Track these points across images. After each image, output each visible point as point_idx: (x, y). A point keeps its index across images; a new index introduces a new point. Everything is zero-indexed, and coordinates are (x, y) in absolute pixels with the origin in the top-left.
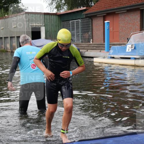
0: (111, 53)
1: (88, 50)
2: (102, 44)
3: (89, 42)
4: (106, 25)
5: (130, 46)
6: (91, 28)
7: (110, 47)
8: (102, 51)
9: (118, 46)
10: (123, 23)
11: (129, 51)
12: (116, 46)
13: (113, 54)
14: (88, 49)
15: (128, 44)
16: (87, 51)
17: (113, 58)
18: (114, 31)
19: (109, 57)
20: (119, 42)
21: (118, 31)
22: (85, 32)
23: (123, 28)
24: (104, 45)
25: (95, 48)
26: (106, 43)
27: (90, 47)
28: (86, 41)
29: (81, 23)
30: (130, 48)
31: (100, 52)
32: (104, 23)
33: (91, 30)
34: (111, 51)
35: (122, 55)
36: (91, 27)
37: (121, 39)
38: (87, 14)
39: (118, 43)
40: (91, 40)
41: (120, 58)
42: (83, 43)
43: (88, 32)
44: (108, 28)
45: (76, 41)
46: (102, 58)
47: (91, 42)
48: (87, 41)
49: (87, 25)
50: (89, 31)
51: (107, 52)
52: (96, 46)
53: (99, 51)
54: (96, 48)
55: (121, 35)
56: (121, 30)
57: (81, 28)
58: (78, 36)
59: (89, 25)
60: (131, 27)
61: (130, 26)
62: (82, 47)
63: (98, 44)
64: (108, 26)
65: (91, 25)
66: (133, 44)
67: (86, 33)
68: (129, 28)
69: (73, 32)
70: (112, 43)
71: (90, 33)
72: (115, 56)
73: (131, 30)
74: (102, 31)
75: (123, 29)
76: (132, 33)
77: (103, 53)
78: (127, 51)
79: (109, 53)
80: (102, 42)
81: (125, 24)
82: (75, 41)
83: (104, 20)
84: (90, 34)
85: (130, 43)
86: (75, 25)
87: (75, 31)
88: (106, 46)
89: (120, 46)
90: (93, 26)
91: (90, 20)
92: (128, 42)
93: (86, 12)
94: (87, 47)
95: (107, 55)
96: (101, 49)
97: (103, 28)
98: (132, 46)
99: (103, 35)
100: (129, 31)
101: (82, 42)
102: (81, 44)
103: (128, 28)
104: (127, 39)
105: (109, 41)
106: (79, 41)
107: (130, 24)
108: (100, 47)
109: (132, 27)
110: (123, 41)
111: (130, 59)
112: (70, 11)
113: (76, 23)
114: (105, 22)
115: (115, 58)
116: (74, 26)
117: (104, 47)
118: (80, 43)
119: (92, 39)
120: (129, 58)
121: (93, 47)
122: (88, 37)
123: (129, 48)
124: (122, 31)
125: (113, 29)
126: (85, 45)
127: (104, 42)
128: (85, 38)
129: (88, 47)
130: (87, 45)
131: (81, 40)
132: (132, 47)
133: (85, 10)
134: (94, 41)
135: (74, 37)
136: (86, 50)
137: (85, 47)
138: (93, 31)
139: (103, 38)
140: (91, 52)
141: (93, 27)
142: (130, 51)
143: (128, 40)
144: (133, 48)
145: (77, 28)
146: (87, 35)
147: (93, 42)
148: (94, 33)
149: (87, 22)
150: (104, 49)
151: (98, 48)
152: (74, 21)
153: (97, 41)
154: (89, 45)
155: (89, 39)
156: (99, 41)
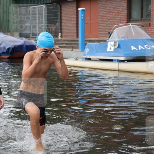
0: (86, 53)
2: (75, 41)
3: (57, 36)
4: (80, 13)
5: (112, 43)
6: (59, 17)
7: (86, 44)
8: (74, 50)
9: (96, 43)
10: (104, 12)
11: (110, 50)
12: (93, 44)
13: (89, 54)
15: (109, 41)
17: (89, 59)
18: (91, 22)
19: (83, 58)
20: (98, 37)
21: (97, 23)
22: (51, 23)
23: (103, 18)
24: (78, 41)
25: (64, 45)
26: (80, 39)
27: (58, 44)
30: (112, 46)
31: (72, 51)
32: (77, 11)
33: (59, 20)
34: (87, 50)
35: (101, 56)
36: (59, 15)
37: (101, 33)
39: (97, 39)
40: (60, 34)
41: (99, 60)
43: (55, 23)
44: (82, 18)
46: (74, 59)
47: (60, 38)
49: (54, 12)
50: (57, 22)
51: (81, 51)
52: (66, 42)
53: (71, 49)
55: (101, 28)
56: (100, 20)
59: (57, 13)
60: (114, 18)
61: (113, 16)
63: (69, 41)
64: (82, 16)
65: (59, 14)
66: (117, 41)
67: (53, 24)
68: (112, 18)
70: (88, 39)
71: (58, 24)
72: (92, 57)
73: (114, 21)
74: (75, 22)
75: (103, 20)
76: (115, 25)
77: (76, 53)
78: (108, 50)
79: (83, 52)
80: (75, 38)
81: (106, 13)
82: (36, 35)
83: (78, 7)
84: (57, 26)
85: (112, 40)
88: (80, 42)
89: (99, 43)
90: (63, 14)
91: (58, 6)
92: (109, 38)
95: (81, 55)
96: (73, 48)
97: (76, 18)
98: (114, 43)
99: (76, 27)
100: (112, 23)
103: (110, 18)
104: (108, 34)
105: (84, 36)
107: (113, 13)
108: (71, 44)
109: (117, 18)
110: (103, 37)
111: (112, 62)
114: (79, 9)
115: (91, 59)
117: (78, 44)
119: (61, 32)
120: (111, 60)
121: (62, 44)
122: (55, 30)
123: (110, 46)
124: (102, 22)
125: (90, 20)
127: (78, 37)
128: (51, 31)
132: (114, 46)
134: (63, 36)
138: (62, 22)
139: (76, 31)
141: (62, 16)
142: (112, 50)
143: (110, 34)
144: (116, 47)
146: (53, 27)
147: (61, 37)
148: (63, 24)
149: (54, 9)
150: (78, 48)
151: (68, 46)
153: (67, 35)
154: (57, 41)
155: (56, 33)
156: (71, 35)
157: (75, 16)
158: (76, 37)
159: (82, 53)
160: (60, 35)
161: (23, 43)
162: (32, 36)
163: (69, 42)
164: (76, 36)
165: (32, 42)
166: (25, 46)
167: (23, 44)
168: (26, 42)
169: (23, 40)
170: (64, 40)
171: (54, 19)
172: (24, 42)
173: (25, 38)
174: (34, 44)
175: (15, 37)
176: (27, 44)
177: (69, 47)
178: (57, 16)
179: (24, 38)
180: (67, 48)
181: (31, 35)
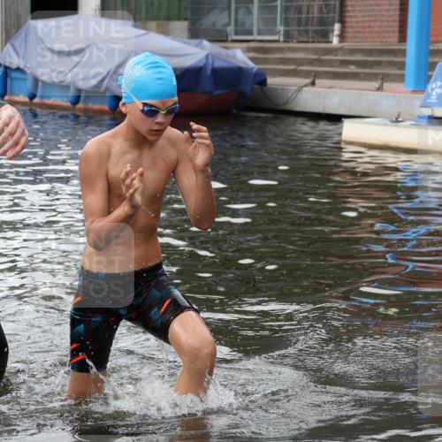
0: (433, 99)
1: (317, 82)
3: (325, 35)
7: (432, 66)
8: (386, 85)
14: (317, 75)
16: (313, 84)
19: (420, 117)
24: (403, 53)
25: (352, 69)
27: (330, 63)
28: (307, 32)
31: (380, 89)
34: (436, 88)
40: (337, 27)
42: (291, 45)
45: (259, 34)
46: (387, 122)
47: (335, 40)
48: (316, 32)
52: (357, 57)
53: (376, 85)
54: (361, 70)
58: (268, 5)
63: (370, 52)
80: (392, 41)
82: (250, 33)
88: (411, 59)
94: (311, 62)
95: (415, 105)
96: (385, 78)
99: (397, 2)
101: (288, 37)
102: (281, 50)
106: (274, 33)
108: (379, 64)
117: (402, 66)
118: (278, 41)
119: (342, 21)
121: (344, 63)
126: (301, 50)
127: (403, 37)
128: (304, 16)
129: (320, 62)
130: (315, 51)
131: (281, 28)
134: (350, 33)
136: (308, 81)
137: (300, 62)
139: (397, 18)
140: (330, 88)
146: (314, 3)
147: (342, 37)
150: (401, 78)
151: (367, 71)
153: (364, 32)
154: (325, 55)
155: (322, 22)
156: (377, 32)
158: (395, 37)
159: (418, 99)
160: (337, 32)
161: (204, 61)
162: (236, 34)
163: (371, 59)
164: (397, 35)
165: (234, 57)
166: (209, 72)
167: (202, 64)
168: (214, 57)
169: (203, 48)
170: (353, 51)
172: (207, 56)
173: (210, 41)
174: (244, 66)
175: (175, 37)
176: (218, 64)
179: (206, 43)
180: (361, 80)
181: (231, 29)
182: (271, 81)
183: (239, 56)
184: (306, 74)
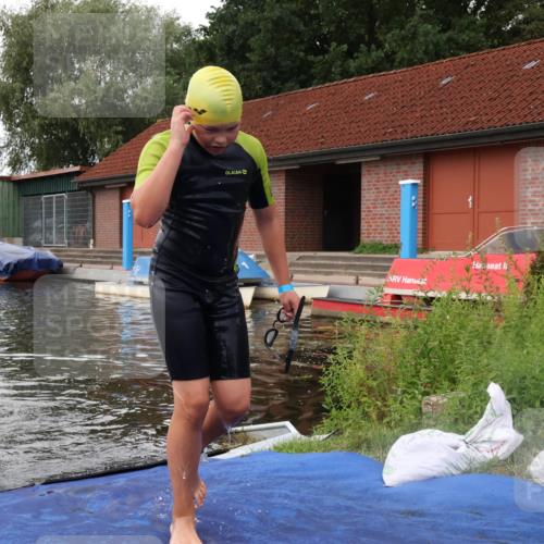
0: (136, 273)
1: (83, 265)
2: (116, 252)
3: (87, 245)
4: (125, 208)
6: (90, 213)
7: (135, 259)
8: (114, 267)
13: (139, 274)
14: (83, 262)
16: (81, 266)
22: (76, 222)
24: (121, 253)
25: (99, 259)
26: (125, 249)
27: (89, 257)
28: (78, 243)
29: (68, 201)
31: (112, 268)
32: (121, 205)
33: (90, 218)
34: (137, 268)
36: (92, 211)
38: (82, 183)
40: (92, 241)
42: (71, 248)
43: (84, 222)
44: (129, 216)
45: (56, 243)
46: (115, 283)
47: (91, 247)
48: (82, 243)
49: (81, 206)
50: (86, 222)
51: (128, 270)
52: (102, 254)
53: (109, 267)
54: (103, 260)
57: (69, 212)
58: (60, 231)
59: (87, 207)
62: (70, 256)
63: (107, 252)
64: (129, 212)
65: (90, 208)
67: (80, 225)
69: (48, 221)
70: (139, 250)
71: (89, 225)
72: (145, 280)
74: (117, 221)
77: (118, 272)
79: (131, 272)
80: (116, 247)
82: (52, 243)
83: (122, 197)
84: (88, 227)
86: (54, 205)
87: (54, 218)
88: (125, 255)
90: (97, 209)
91: (90, 196)
93: (81, 178)
94: (80, 256)
96: (113, 264)
97: (119, 216)
99: (118, 230)
101: (69, 245)
105: (131, 245)
106: (63, 243)
108: (110, 257)
112: (43, 174)
113: (57, 202)
114: (124, 201)
115: (144, 283)
116: (52, 208)
117: (121, 258)
118: (64, 247)
119: (94, 238)
121: (95, 257)
122: (84, 234)
126: (76, 251)
127: (121, 245)
128: (77, 236)
129: (84, 257)
130: (82, 251)
131: (66, 241)
133: (77, 173)
134: (98, 243)
135: (51, 234)
136: (79, 265)
137: (76, 256)
138: (96, 221)
139: (118, 237)
140: (89, 268)
141: (96, 211)
145: (60, 212)
146: (81, 230)
147: (94, 245)
148: (98, 224)
149: (83, 200)
150: (121, 264)
151: (106, 260)
152: (52, 198)
153: (104, 243)
154: (87, 253)
155: (85, 238)
156: (110, 243)
157: (117, 212)
158: (118, 246)
159: (128, 274)
160: (92, 243)
162: (45, 243)
163: (107, 255)
164: (119, 244)
166: (36, 261)
168: (38, 254)
169: (31, 250)
170: (99, 252)
171: (81, 217)
172: (35, 254)
175: (17, 245)
176: (40, 257)
177: (107, 263)
178: (88, 211)
179: (32, 248)
180: (103, 264)
181: (43, 241)
182: (65, 265)
183: (49, 254)
184: (78, 262)
